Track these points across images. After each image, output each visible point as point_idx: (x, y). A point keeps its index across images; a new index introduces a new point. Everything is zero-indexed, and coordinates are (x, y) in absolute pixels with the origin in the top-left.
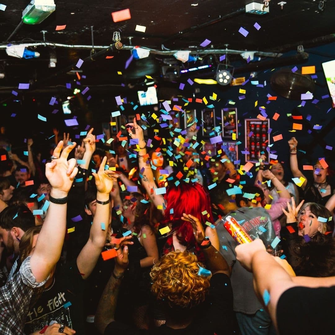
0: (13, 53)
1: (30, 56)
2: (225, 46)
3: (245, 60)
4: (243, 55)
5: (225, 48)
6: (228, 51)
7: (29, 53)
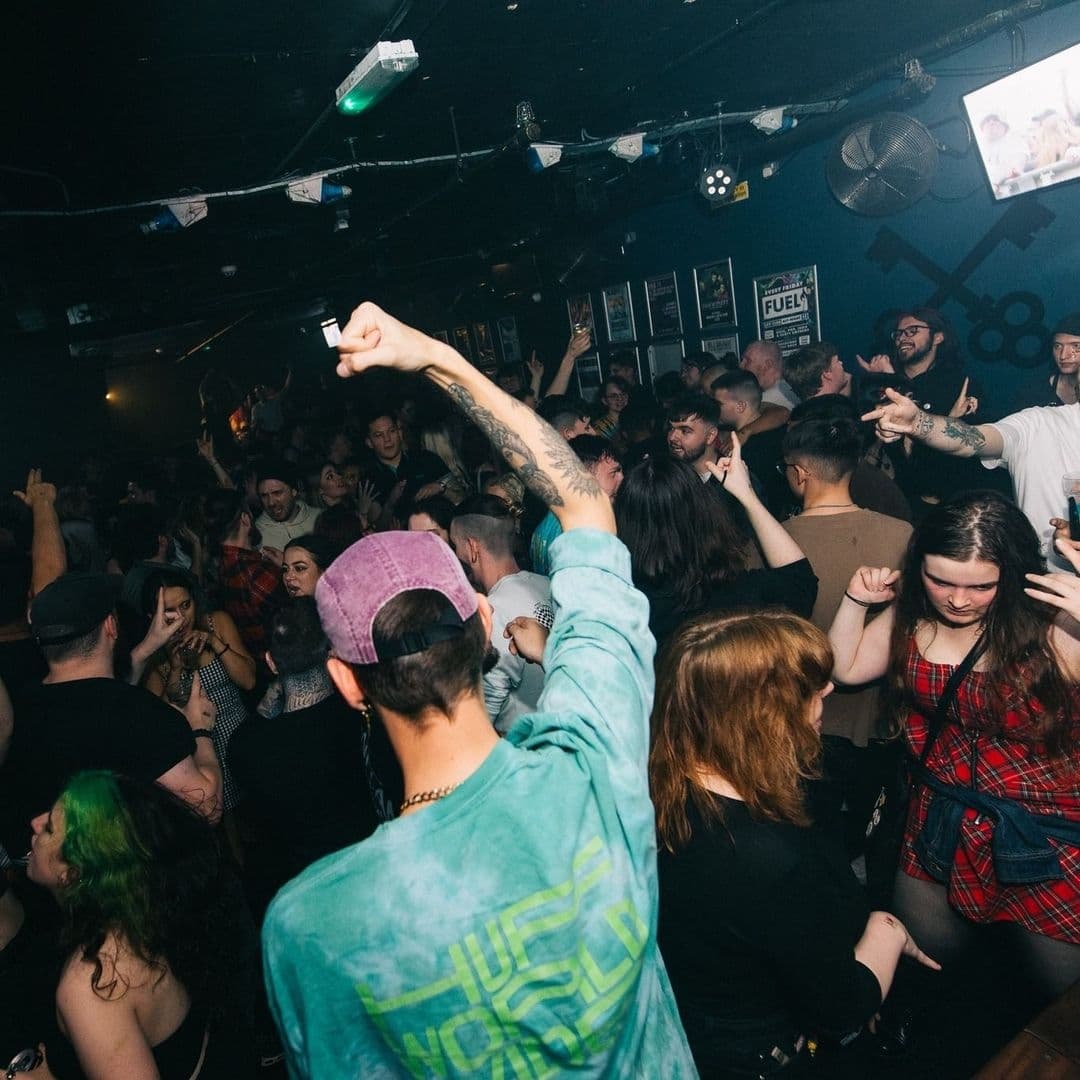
0: (302, 193)
1: (333, 197)
2: (717, 106)
3: (762, 133)
4: (756, 121)
5: (715, 112)
6: (723, 119)
7: (332, 190)
